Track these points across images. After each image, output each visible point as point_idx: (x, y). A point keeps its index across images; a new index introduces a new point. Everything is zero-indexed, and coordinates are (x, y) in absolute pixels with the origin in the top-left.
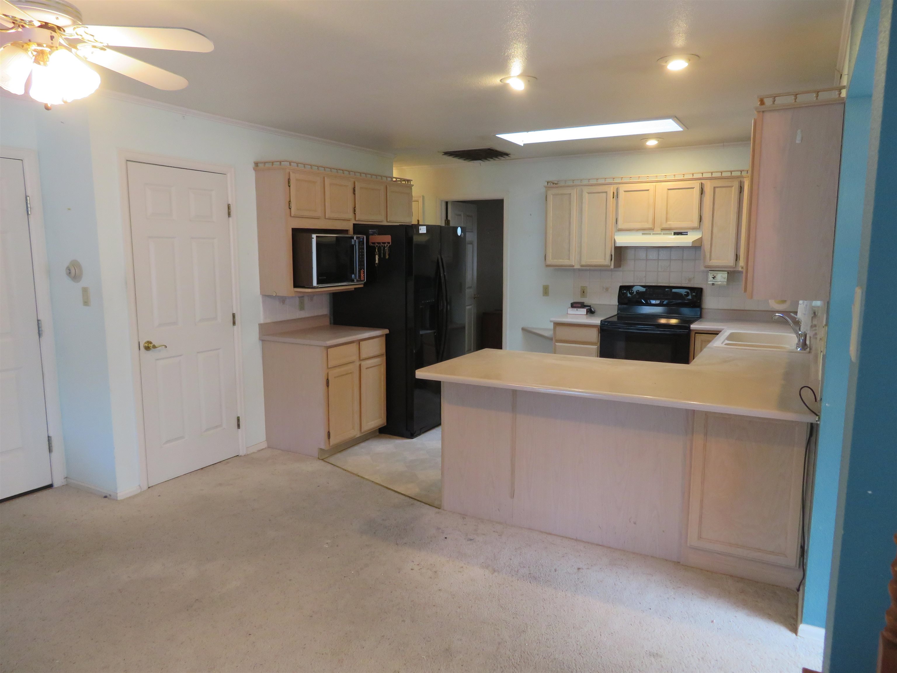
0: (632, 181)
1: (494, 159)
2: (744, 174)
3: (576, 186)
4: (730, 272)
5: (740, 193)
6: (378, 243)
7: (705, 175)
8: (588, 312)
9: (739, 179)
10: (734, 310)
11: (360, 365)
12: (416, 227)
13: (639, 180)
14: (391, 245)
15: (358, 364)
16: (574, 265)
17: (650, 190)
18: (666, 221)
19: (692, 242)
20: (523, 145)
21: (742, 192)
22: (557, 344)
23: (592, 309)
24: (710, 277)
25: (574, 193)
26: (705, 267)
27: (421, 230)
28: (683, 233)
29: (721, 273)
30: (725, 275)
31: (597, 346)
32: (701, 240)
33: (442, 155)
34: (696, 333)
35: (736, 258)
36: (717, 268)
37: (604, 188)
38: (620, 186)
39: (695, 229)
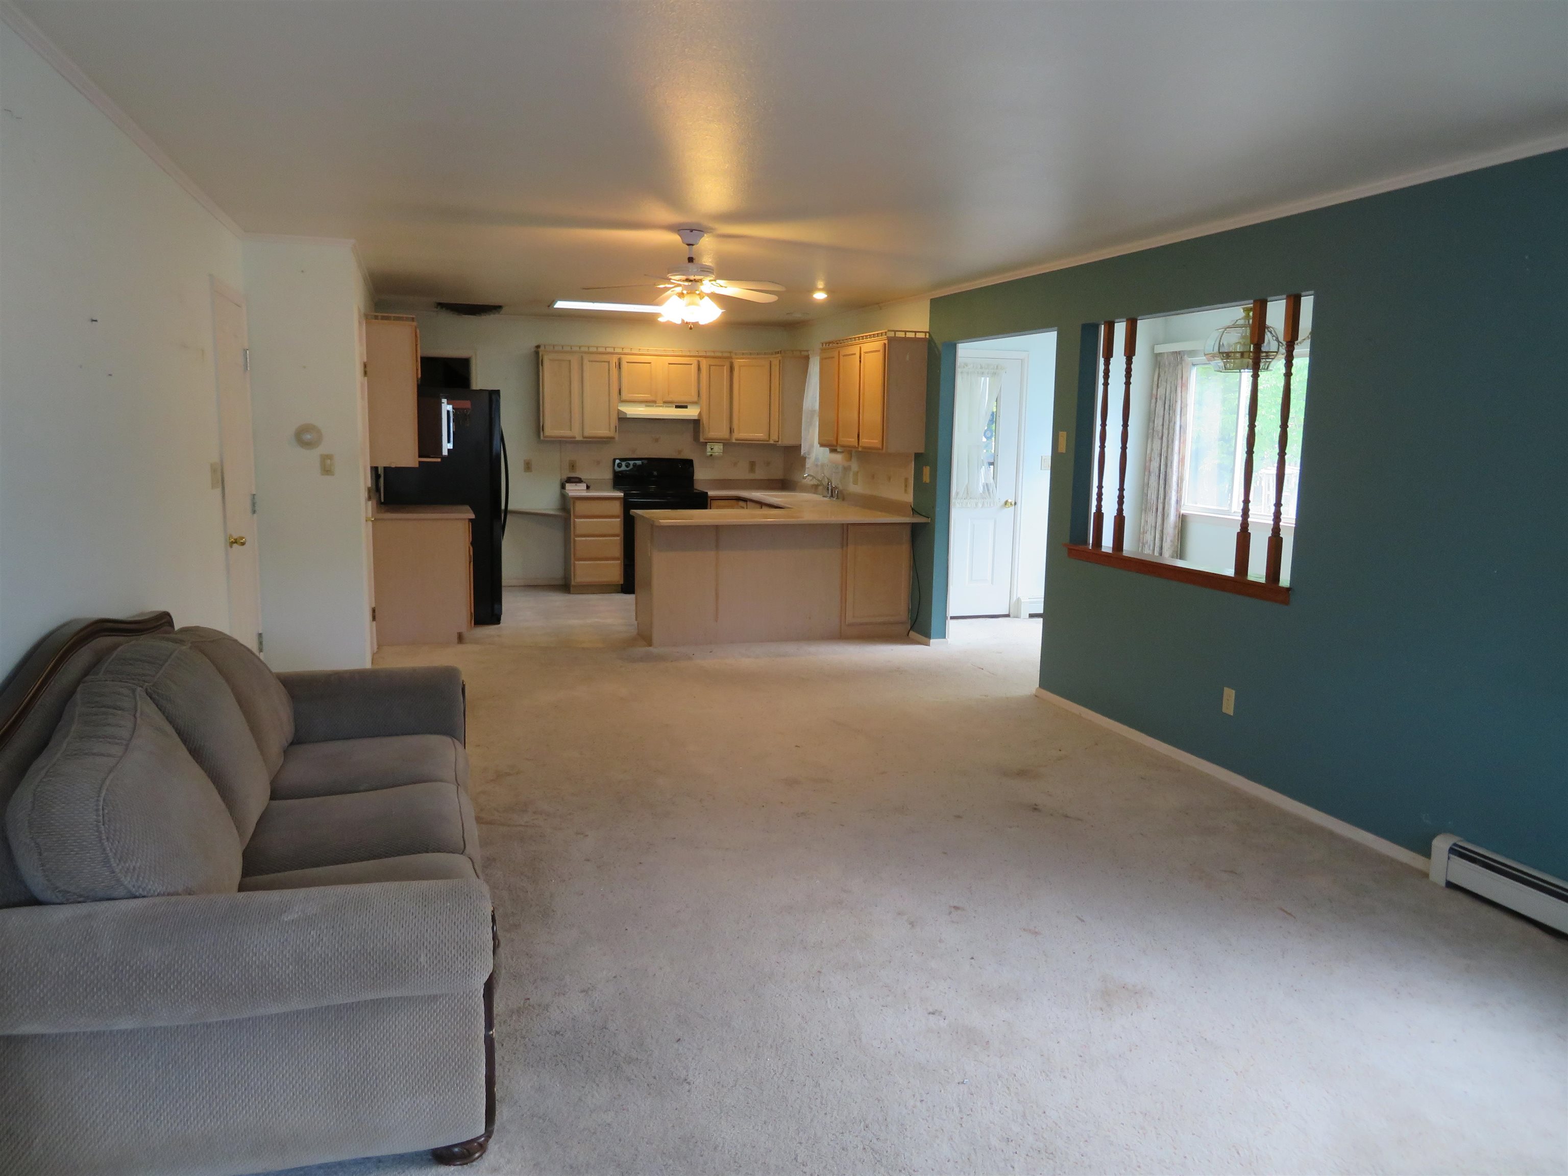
0: (629, 352)
3: (577, 353)
4: (724, 443)
5: (731, 373)
7: (703, 355)
16: (576, 436)
18: (668, 395)
19: (691, 415)
22: (578, 520)
24: (709, 448)
28: (684, 407)
29: (718, 445)
30: (721, 446)
31: (621, 519)
32: (700, 414)
34: (711, 500)
35: (731, 431)
36: (714, 440)
37: (606, 357)
38: (622, 356)
39: (695, 403)
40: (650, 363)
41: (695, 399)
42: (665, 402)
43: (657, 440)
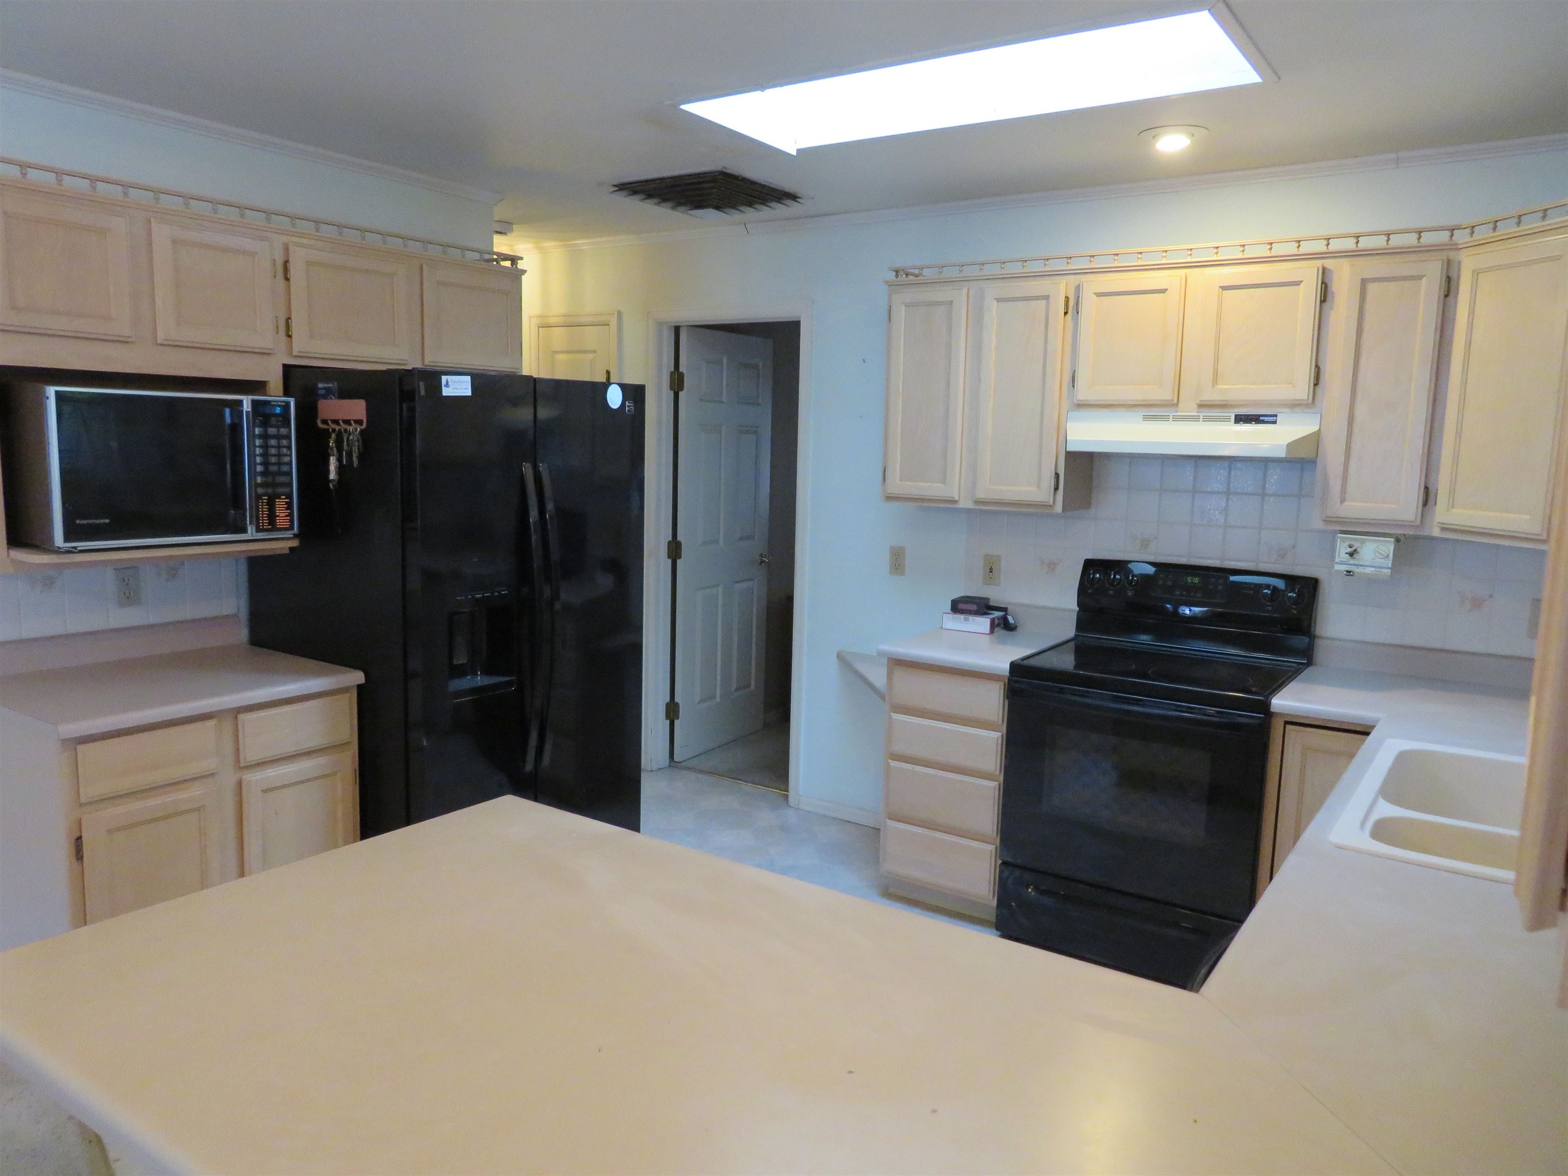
0: (1119, 265)
1: (756, 209)
2: (1461, 237)
3: (967, 280)
4: (1402, 539)
5: (1446, 296)
6: (336, 422)
7: (1335, 245)
8: (999, 625)
9: (1444, 255)
10: (1412, 648)
11: (240, 784)
12: (433, 377)
13: (1140, 263)
14: (365, 429)
15: (228, 779)
16: (957, 498)
17: (1169, 290)
18: (1215, 381)
19: (1286, 443)
20: (794, 153)
21: (1452, 293)
22: (897, 717)
23: (1010, 619)
24: (1342, 550)
25: (961, 297)
26: (1324, 521)
27: (451, 387)
28: (1261, 418)
29: (1373, 540)
30: (1388, 547)
31: (1001, 734)
32: (1315, 439)
33: (611, 193)
34: (1287, 723)
35: (1428, 497)
36: (1358, 524)
38: (1085, 278)
39: (1300, 405)
41: (1302, 391)
42: (1202, 406)
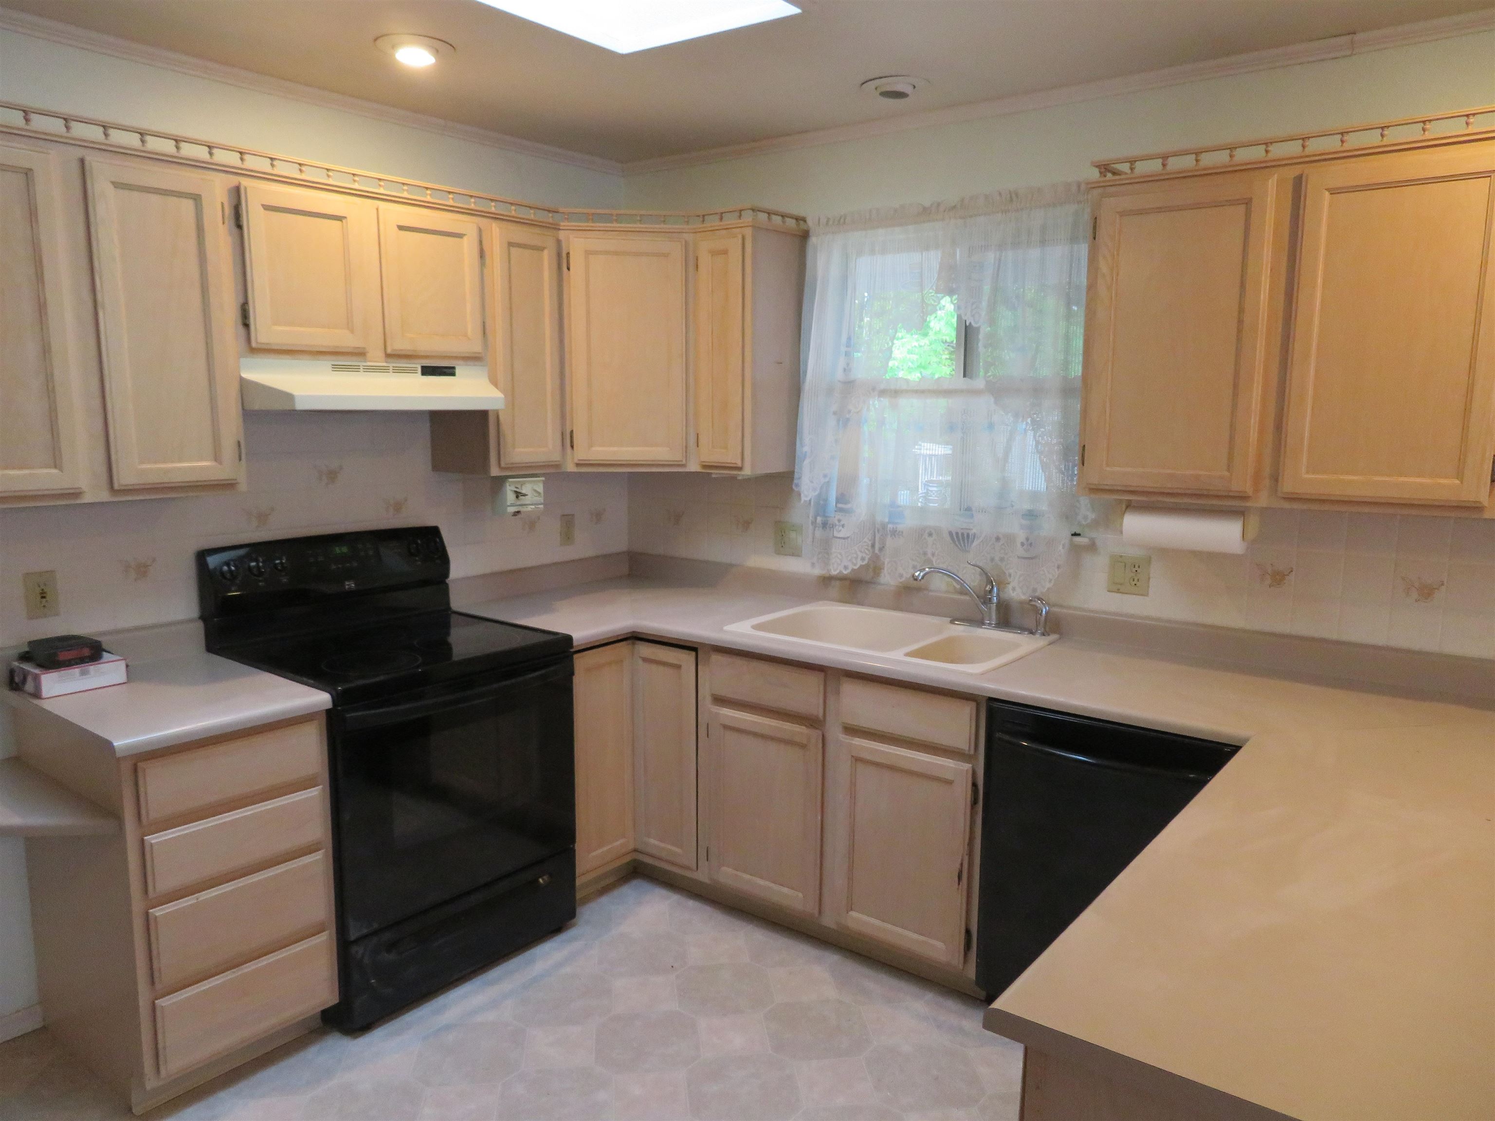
4: (550, 476)
16: (84, 488)
17: (347, 220)
18: (401, 330)
24: (511, 493)
28: (444, 370)
29: (531, 482)
30: (540, 485)
35: (566, 438)
36: (526, 467)
37: (187, 180)
38: (245, 182)
39: (473, 359)
40: (339, 218)
41: (476, 346)
42: (389, 355)
43: (332, 476)
